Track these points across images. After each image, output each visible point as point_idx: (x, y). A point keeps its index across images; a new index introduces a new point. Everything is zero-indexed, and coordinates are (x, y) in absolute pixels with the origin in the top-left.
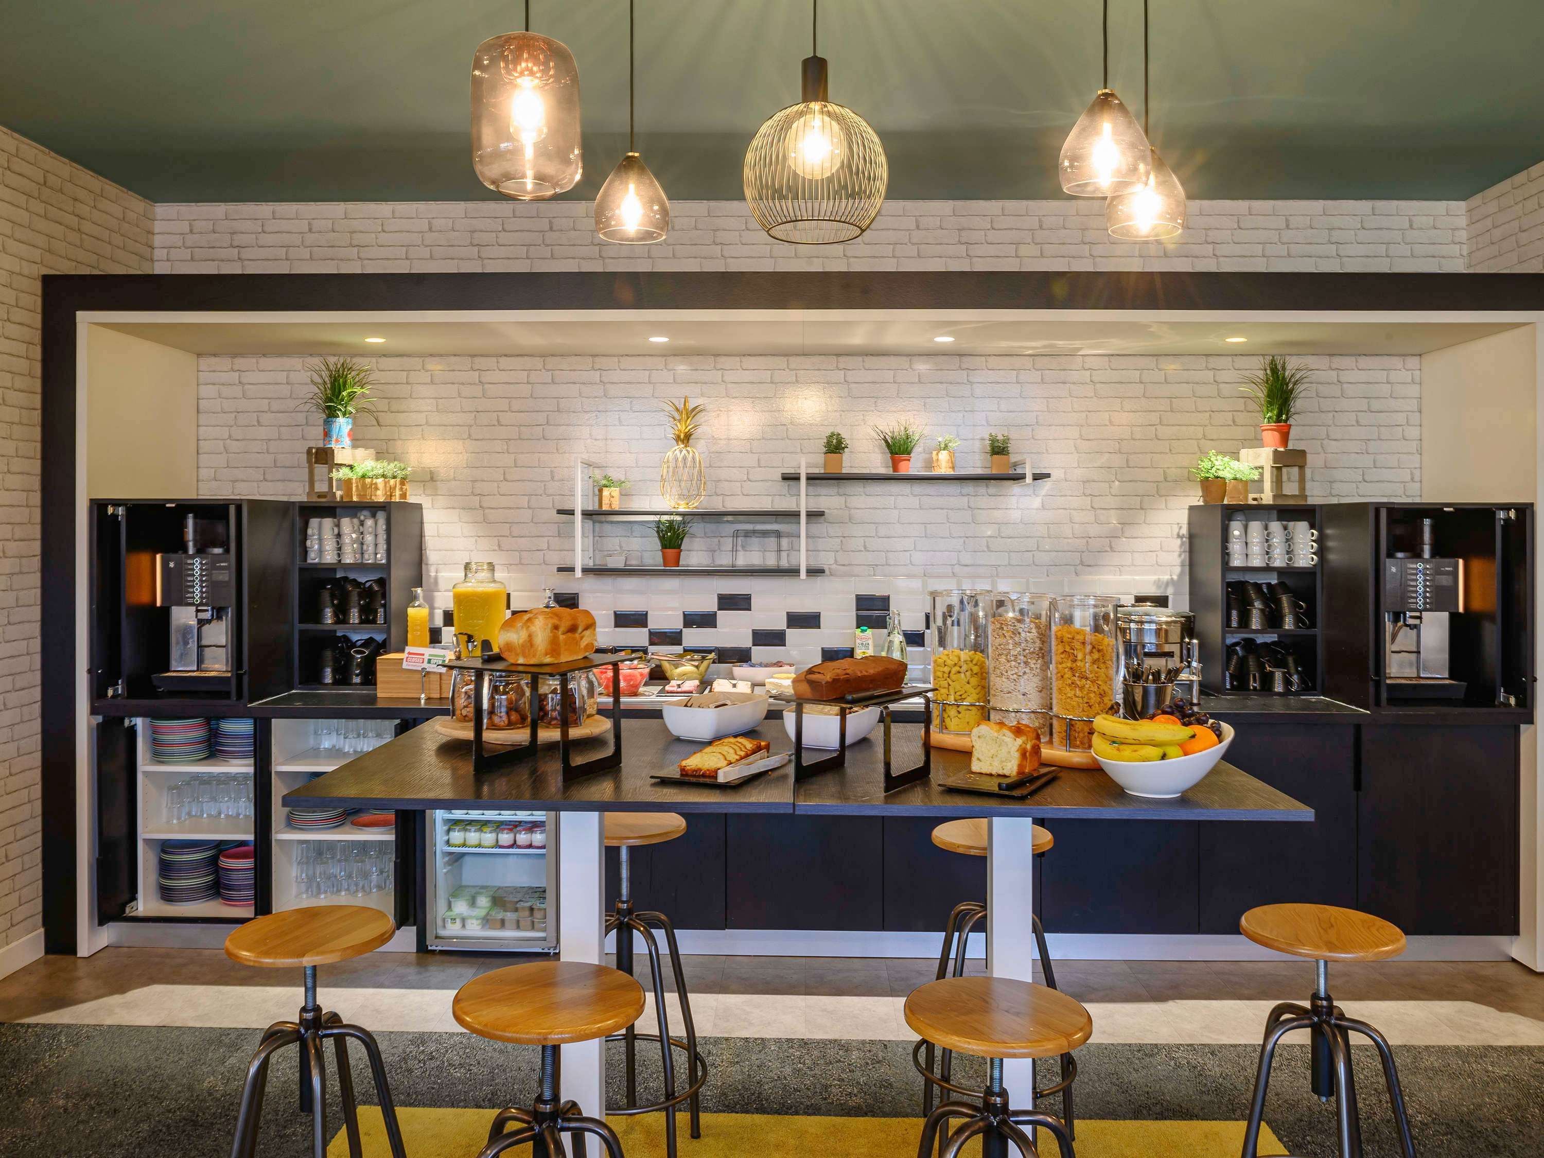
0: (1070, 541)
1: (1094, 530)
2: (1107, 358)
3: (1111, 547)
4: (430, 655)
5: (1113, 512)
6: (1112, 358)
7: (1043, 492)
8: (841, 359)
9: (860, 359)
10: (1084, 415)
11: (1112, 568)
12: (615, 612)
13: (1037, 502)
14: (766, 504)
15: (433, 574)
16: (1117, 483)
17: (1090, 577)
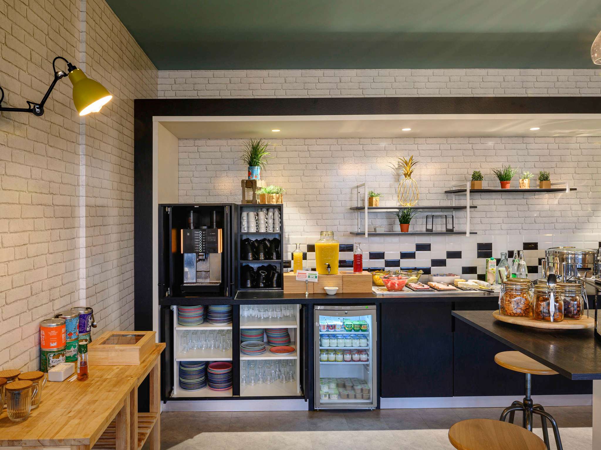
0: (570, 218)
1: (580, 213)
2: (586, 138)
3: (588, 221)
4: (309, 274)
5: (589, 206)
6: (589, 138)
7: (559, 197)
8: (470, 139)
9: (479, 139)
10: (576, 163)
11: (589, 230)
12: (370, 253)
13: (556, 202)
14: (437, 204)
15: (287, 237)
16: (591, 193)
17: (580, 234)
